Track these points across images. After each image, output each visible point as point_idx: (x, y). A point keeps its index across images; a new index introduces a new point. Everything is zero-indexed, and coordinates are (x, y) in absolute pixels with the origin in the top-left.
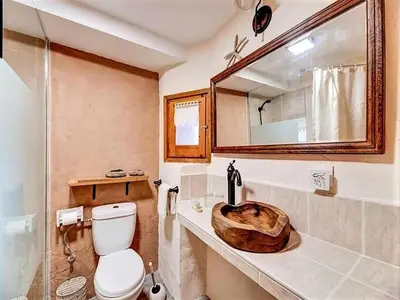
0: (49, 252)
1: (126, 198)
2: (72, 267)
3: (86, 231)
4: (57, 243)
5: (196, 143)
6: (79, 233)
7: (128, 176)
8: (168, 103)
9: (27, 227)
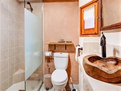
0: (44, 64)
1: (66, 51)
2: (49, 71)
3: (53, 60)
4: (45, 62)
5: (93, 27)
6: (51, 60)
7: (66, 42)
8: (81, 10)
9: (38, 55)
